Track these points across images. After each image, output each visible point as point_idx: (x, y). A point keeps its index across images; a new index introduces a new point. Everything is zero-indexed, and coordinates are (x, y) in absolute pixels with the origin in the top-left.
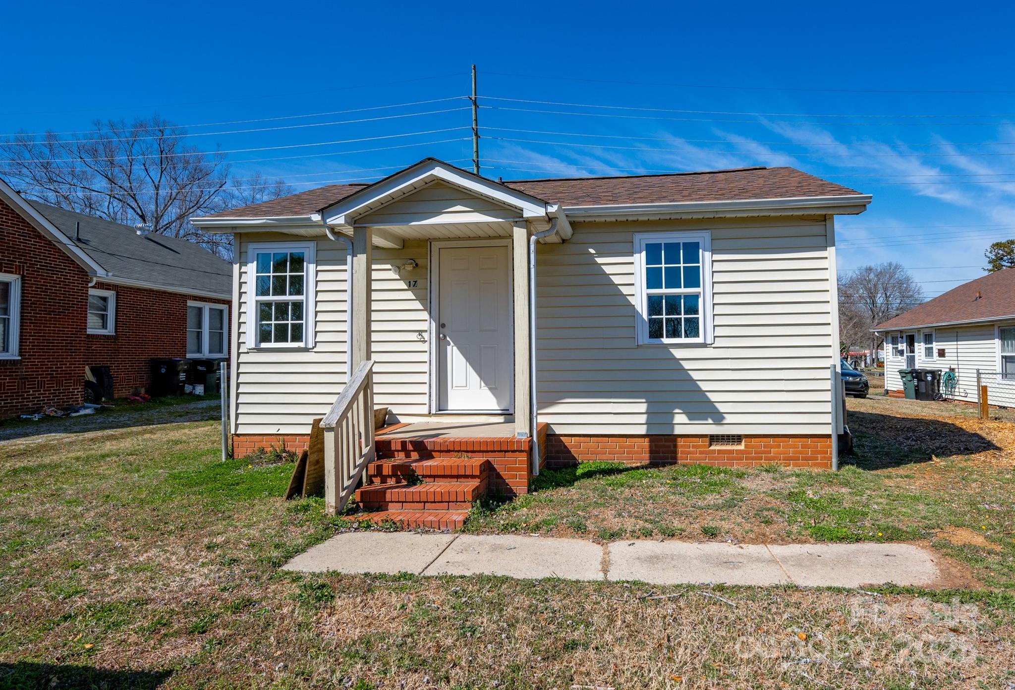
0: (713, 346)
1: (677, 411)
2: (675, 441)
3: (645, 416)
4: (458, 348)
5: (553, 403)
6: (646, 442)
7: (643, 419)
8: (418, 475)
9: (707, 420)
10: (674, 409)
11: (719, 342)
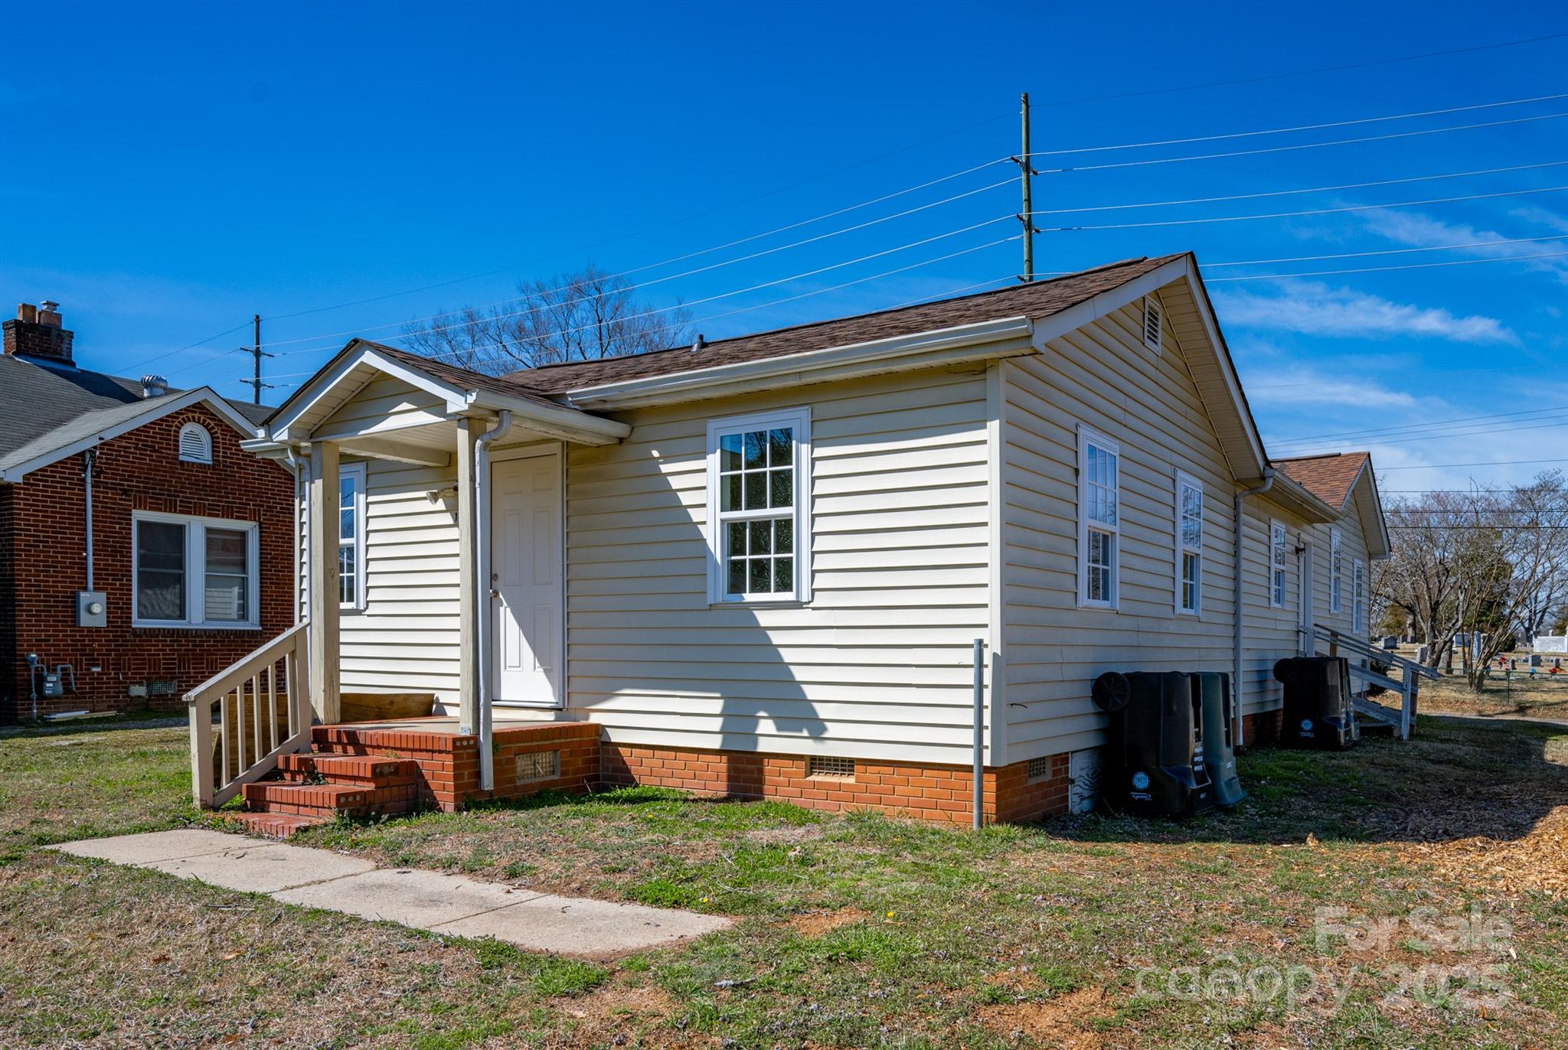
0: (811, 605)
1: (762, 714)
2: (761, 762)
3: (720, 720)
4: (512, 611)
5: (610, 695)
6: (721, 765)
7: (717, 724)
8: (318, 773)
9: (801, 731)
10: (757, 712)
11: (820, 600)
